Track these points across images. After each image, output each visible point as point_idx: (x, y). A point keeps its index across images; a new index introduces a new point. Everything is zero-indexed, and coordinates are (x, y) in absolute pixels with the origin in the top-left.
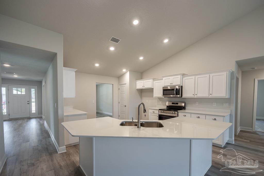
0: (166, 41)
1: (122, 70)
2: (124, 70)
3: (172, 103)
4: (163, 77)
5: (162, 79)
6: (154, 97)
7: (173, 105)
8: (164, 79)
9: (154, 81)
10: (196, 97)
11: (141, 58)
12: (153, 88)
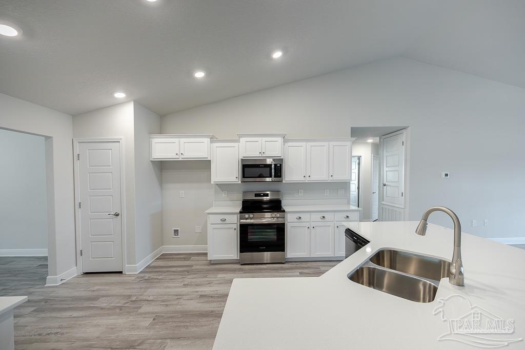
0: (277, 55)
1: (112, 94)
2: (120, 95)
3: (256, 195)
4: (241, 136)
5: (238, 141)
6: (212, 183)
7: (256, 198)
8: (243, 140)
9: (211, 142)
10: (307, 180)
11: (200, 75)
12: (210, 161)
